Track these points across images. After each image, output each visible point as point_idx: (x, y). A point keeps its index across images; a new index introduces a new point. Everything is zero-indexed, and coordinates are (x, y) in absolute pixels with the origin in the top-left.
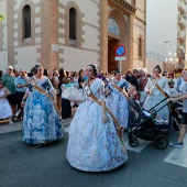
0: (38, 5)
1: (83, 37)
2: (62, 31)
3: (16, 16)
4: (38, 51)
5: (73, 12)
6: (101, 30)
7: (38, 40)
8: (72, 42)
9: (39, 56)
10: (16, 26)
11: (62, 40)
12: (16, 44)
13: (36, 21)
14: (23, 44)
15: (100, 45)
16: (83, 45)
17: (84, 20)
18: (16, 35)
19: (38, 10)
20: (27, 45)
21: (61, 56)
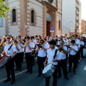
0: (19, 9)
1: (37, 21)
2: (28, 20)
3: (9, 13)
4: (19, 28)
6: (43, 18)
7: (19, 23)
8: (32, 24)
9: (19, 30)
10: (9, 17)
11: (28, 23)
12: (9, 24)
13: (18, 15)
15: (43, 24)
16: (37, 25)
17: (37, 14)
18: (9, 21)
19: (19, 11)
20: (14, 25)
21: (28, 30)
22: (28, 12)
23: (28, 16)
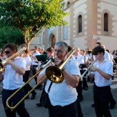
0: (86, 14)
1: (113, 29)
2: (99, 27)
3: (74, 21)
4: (86, 39)
5: (106, 15)
7: (86, 33)
8: (106, 33)
9: (86, 42)
10: (74, 27)
11: (99, 33)
13: (85, 23)
14: (78, 36)
16: (113, 34)
17: (113, 19)
18: (74, 31)
20: (80, 36)
22: (99, 16)
23: (99, 22)
